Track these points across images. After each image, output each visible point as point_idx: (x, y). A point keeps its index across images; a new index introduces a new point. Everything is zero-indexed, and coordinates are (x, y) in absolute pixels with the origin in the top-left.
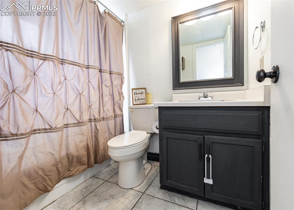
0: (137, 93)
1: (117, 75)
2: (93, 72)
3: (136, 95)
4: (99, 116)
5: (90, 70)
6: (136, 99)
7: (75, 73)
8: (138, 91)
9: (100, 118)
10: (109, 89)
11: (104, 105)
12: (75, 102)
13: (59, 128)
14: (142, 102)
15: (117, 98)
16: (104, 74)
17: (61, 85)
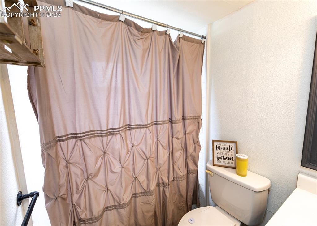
0: (221, 146)
1: (192, 120)
2: (162, 128)
3: (218, 150)
4: (169, 180)
5: (159, 126)
6: (219, 156)
7: (143, 136)
8: (222, 145)
9: (169, 182)
10: (182, 141)
11: (174, 162)
12: (142, 169)
13: (126, 204)
14: (228, 163)
15: (191, 150)
16: (175, 125)
17: (129, 154)
